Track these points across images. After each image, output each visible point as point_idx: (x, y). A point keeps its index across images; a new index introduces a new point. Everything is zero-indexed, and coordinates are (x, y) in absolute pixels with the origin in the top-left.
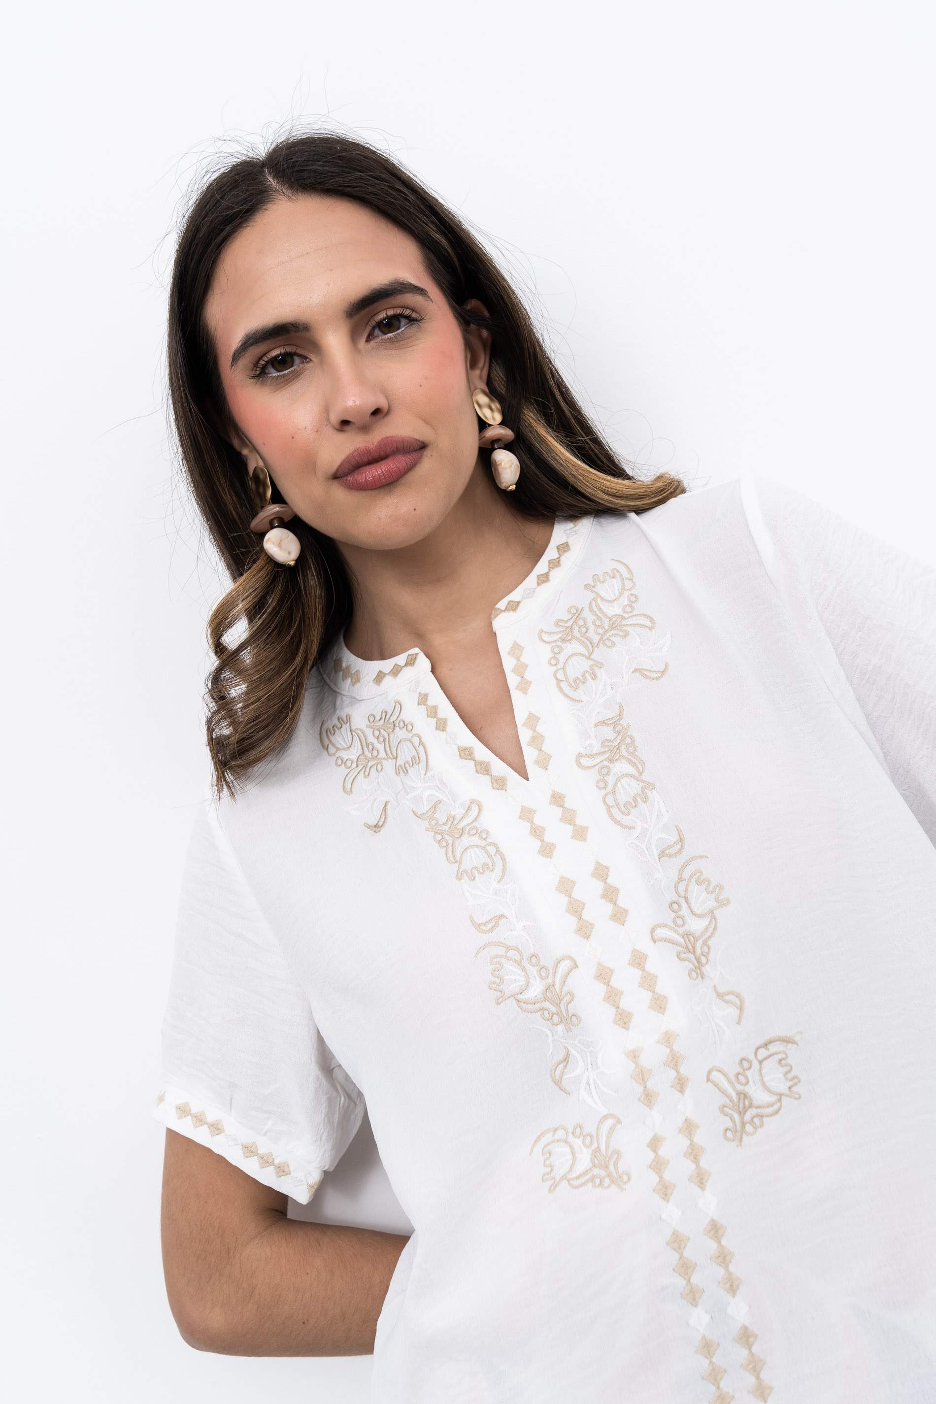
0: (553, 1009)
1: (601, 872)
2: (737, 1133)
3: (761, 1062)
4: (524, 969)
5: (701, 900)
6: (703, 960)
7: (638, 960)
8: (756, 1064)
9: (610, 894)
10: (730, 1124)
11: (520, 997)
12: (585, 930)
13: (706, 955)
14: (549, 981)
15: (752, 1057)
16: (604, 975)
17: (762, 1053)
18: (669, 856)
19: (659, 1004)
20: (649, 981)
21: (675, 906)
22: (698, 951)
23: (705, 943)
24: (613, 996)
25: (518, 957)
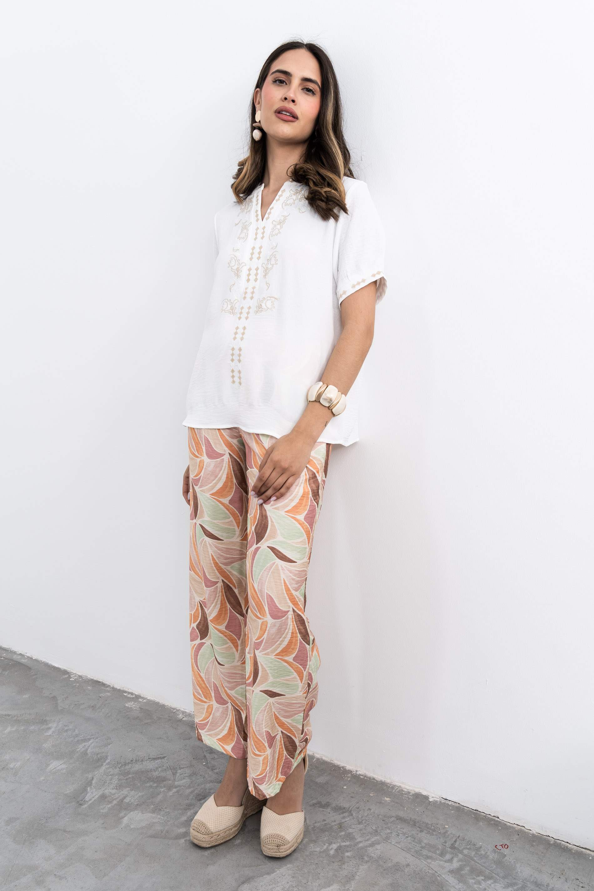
0: (237, 273)
1: (261, 248)
2: (257, 312)
3: (267, 300)
4: (235, 262)
5: (273, 262)
6: (267, 274)
7: (257, 269)
8: (266, 300)
9: (260, 253)
10: (256, 310)
11: (232, 267)
12: (251, 259)
13: (268, 273)
14: (239, 266)
15: (266, 298)
16: (250, 270)
17: (269, 298)
18: (273, 249)
19: (256, 280)
20: (256, 275)
21: (268, 260)
22: (267, 272)
23: (269, 271)
24: (249, 275)
25: (236, 259)
